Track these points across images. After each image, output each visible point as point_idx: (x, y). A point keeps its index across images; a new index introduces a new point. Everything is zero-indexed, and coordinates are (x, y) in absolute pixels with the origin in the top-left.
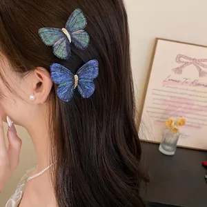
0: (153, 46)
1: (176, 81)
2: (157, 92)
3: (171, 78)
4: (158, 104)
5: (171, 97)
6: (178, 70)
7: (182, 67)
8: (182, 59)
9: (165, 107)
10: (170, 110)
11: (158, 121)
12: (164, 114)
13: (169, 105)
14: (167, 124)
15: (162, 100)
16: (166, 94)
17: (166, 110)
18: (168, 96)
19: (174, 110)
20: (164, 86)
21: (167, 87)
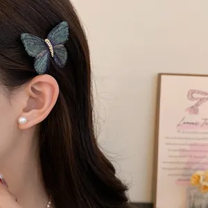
0: (156, 86)
1: (193, 123)
2: (172, 141)
3: (186, 121)
4: (176, 157)
5: (191, 145)
6: (194, 110)
7: (197, 105)
8: (195, 95)
9: (186, 160)
10: (193, 163)
11: (180, 180)
12: (185, 169)
13: (191, 156)
14: (193, 181)
15: (180, 150)
16: (183, 142)
17: (188, 163)
18: (186, 144)
19: (198, 163)
20: (179, 131)
21: (183, 132)
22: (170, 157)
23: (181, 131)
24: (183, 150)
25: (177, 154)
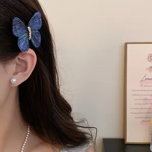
2: (137, 93)
3: (147, 77)
9: (148, 106)
15: (143, 99)
16: (144, 93)
18: (148, 95)
20: (142, 85)
21: (145, 86)
22: (136, 104)
23: (144, 85)
24: (146, 99)
25: (141, 102)
